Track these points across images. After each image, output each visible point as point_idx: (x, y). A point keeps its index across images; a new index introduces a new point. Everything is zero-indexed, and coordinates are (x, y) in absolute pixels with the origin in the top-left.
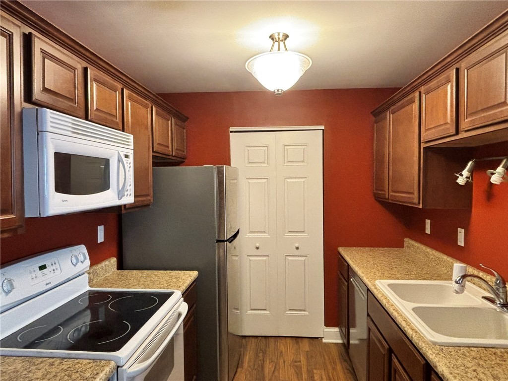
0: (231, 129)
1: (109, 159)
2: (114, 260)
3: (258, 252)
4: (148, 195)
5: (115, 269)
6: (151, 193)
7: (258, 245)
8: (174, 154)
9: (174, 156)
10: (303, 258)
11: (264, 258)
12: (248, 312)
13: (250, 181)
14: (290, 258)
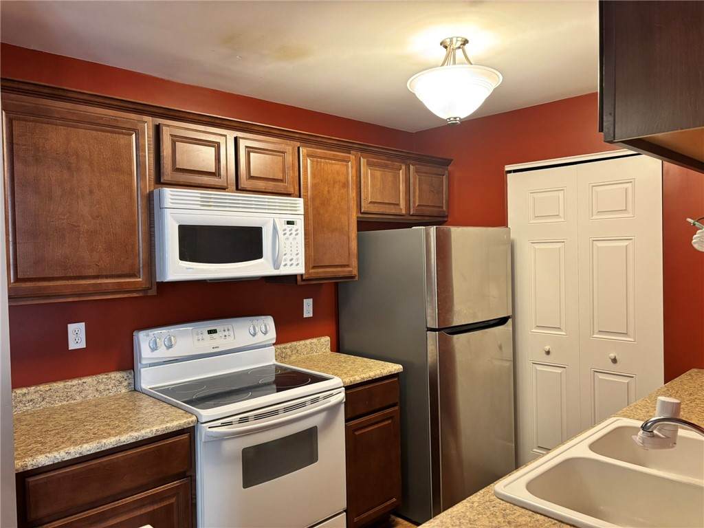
0: (508, 168)
1: (261, 228)
2: (326, 340)
3: (548, 359)
4: (348, 266)
5: (328, 350)
6: (354, 262)
7: (547, 348)
8: (411, 213)
9: (412, 215)
10: (626, 380)
11: (559, 371)
12: (535, 450)
13: (537, 246)
14: (601, 376)
